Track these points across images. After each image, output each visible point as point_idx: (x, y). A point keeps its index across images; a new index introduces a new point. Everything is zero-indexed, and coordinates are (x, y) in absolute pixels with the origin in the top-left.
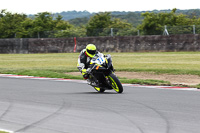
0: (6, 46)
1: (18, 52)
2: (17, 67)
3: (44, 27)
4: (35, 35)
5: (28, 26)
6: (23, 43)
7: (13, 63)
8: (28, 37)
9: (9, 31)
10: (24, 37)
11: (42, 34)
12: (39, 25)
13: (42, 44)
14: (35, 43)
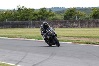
0: (24, 24)
1: (30, 28)
2: (29, 35)
3: (43, 15)
4: (38, 19)
5: (35, 15)
8: (35, 20)
9: (25, 17)
10: (33, 20)
11: (42, 19)
12: (41, 14)
14: (38, 23)
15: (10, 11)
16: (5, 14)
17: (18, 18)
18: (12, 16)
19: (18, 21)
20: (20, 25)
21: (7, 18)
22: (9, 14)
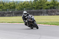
0: (39, 13)
1: (44, 15)
3: (54, 5)
4: (51, 8)
5: (48, 5)
6: (46, 11)
7: (42, 20)
8: (48, 9)
9: (40, 7)
10: (46, 9)
11: (54, 8)
12: (52, 4)
13: (54, 12)
14: (51, 11)
15: (28, 2)
16: (23, 4)
17: (34, 8)
18: (29, 6)
19: (34, 10)
20: (36, 13)
21: (25, 7)
22: (26, 5)
